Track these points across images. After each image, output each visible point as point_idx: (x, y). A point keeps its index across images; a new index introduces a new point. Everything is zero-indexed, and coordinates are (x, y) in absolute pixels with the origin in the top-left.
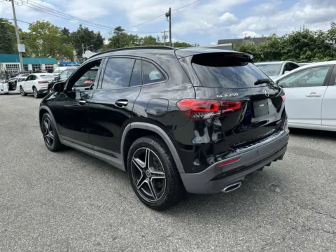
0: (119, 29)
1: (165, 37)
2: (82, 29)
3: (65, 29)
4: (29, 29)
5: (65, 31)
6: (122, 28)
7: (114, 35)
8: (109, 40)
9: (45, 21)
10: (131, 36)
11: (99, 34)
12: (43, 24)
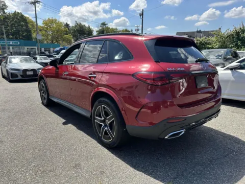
0: (104, 24)
1: (138, 30)
2: (77, 24)
3: (67, 23)
4: (43, 24)
5: (67, 25)
6: (106, 23)
7: (101, 28)
8: (97, 31)
9: (54, 19)
10: (112, 29)
11: (89, 27)
12: (53, 20)
